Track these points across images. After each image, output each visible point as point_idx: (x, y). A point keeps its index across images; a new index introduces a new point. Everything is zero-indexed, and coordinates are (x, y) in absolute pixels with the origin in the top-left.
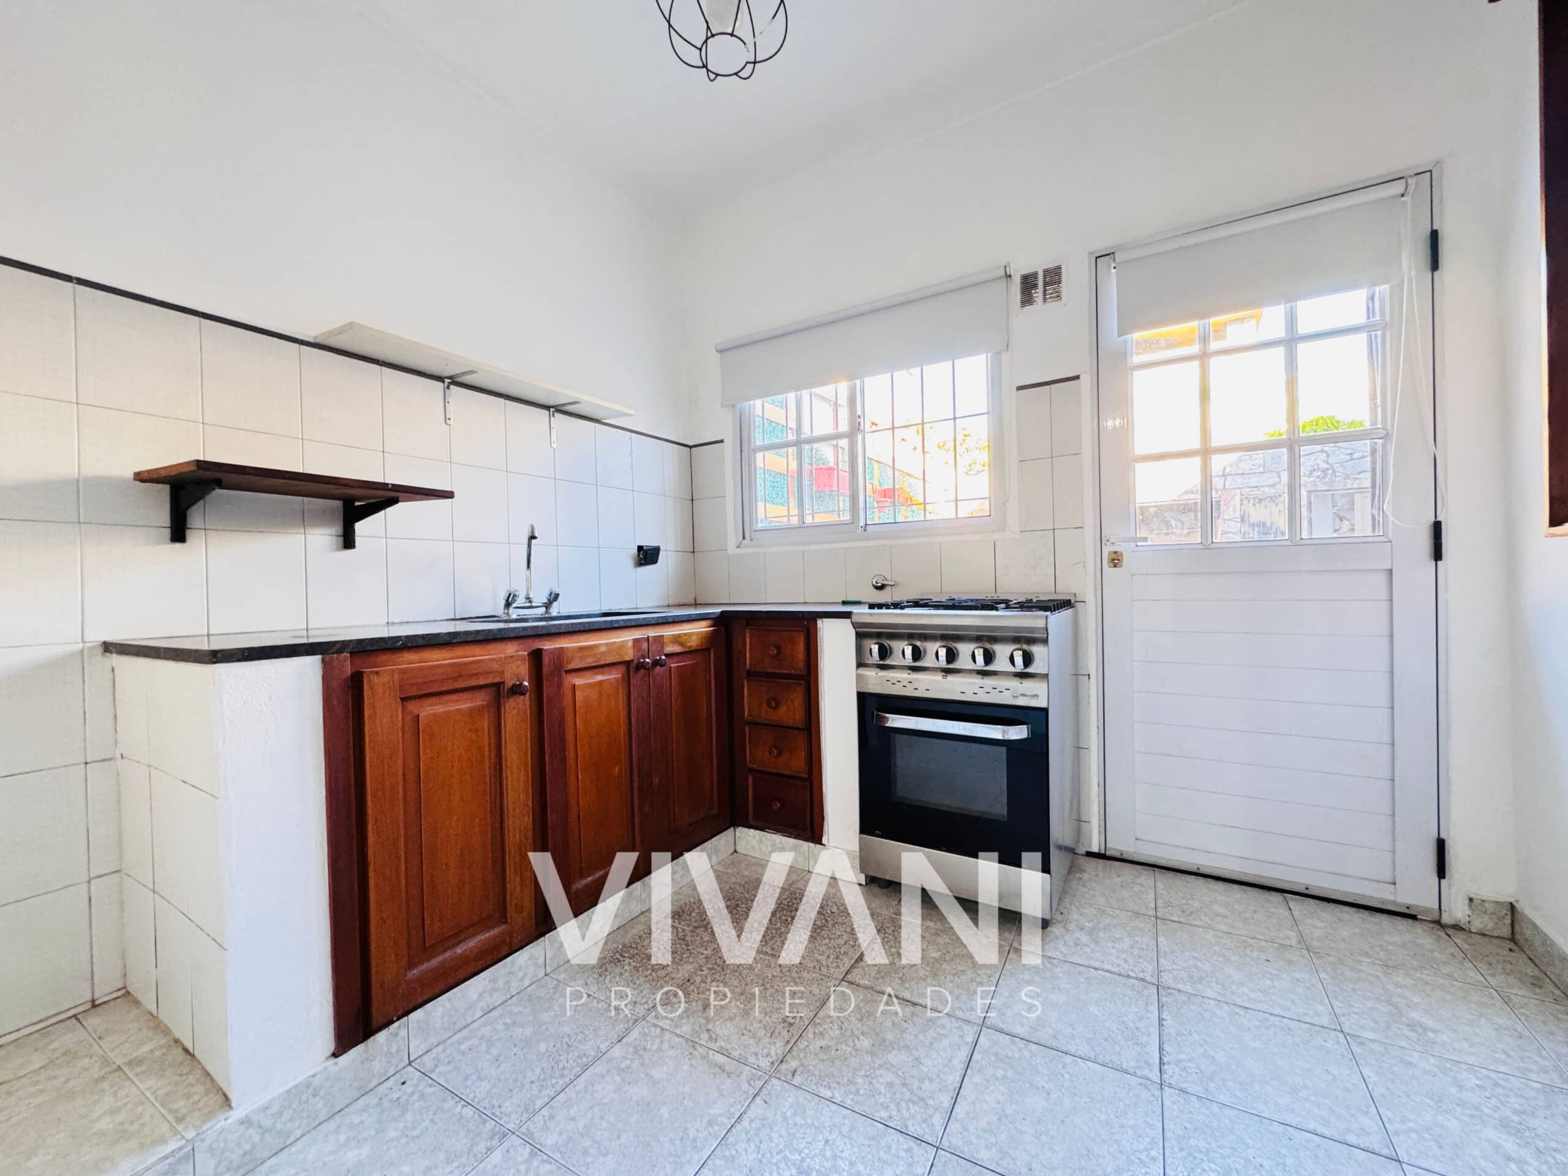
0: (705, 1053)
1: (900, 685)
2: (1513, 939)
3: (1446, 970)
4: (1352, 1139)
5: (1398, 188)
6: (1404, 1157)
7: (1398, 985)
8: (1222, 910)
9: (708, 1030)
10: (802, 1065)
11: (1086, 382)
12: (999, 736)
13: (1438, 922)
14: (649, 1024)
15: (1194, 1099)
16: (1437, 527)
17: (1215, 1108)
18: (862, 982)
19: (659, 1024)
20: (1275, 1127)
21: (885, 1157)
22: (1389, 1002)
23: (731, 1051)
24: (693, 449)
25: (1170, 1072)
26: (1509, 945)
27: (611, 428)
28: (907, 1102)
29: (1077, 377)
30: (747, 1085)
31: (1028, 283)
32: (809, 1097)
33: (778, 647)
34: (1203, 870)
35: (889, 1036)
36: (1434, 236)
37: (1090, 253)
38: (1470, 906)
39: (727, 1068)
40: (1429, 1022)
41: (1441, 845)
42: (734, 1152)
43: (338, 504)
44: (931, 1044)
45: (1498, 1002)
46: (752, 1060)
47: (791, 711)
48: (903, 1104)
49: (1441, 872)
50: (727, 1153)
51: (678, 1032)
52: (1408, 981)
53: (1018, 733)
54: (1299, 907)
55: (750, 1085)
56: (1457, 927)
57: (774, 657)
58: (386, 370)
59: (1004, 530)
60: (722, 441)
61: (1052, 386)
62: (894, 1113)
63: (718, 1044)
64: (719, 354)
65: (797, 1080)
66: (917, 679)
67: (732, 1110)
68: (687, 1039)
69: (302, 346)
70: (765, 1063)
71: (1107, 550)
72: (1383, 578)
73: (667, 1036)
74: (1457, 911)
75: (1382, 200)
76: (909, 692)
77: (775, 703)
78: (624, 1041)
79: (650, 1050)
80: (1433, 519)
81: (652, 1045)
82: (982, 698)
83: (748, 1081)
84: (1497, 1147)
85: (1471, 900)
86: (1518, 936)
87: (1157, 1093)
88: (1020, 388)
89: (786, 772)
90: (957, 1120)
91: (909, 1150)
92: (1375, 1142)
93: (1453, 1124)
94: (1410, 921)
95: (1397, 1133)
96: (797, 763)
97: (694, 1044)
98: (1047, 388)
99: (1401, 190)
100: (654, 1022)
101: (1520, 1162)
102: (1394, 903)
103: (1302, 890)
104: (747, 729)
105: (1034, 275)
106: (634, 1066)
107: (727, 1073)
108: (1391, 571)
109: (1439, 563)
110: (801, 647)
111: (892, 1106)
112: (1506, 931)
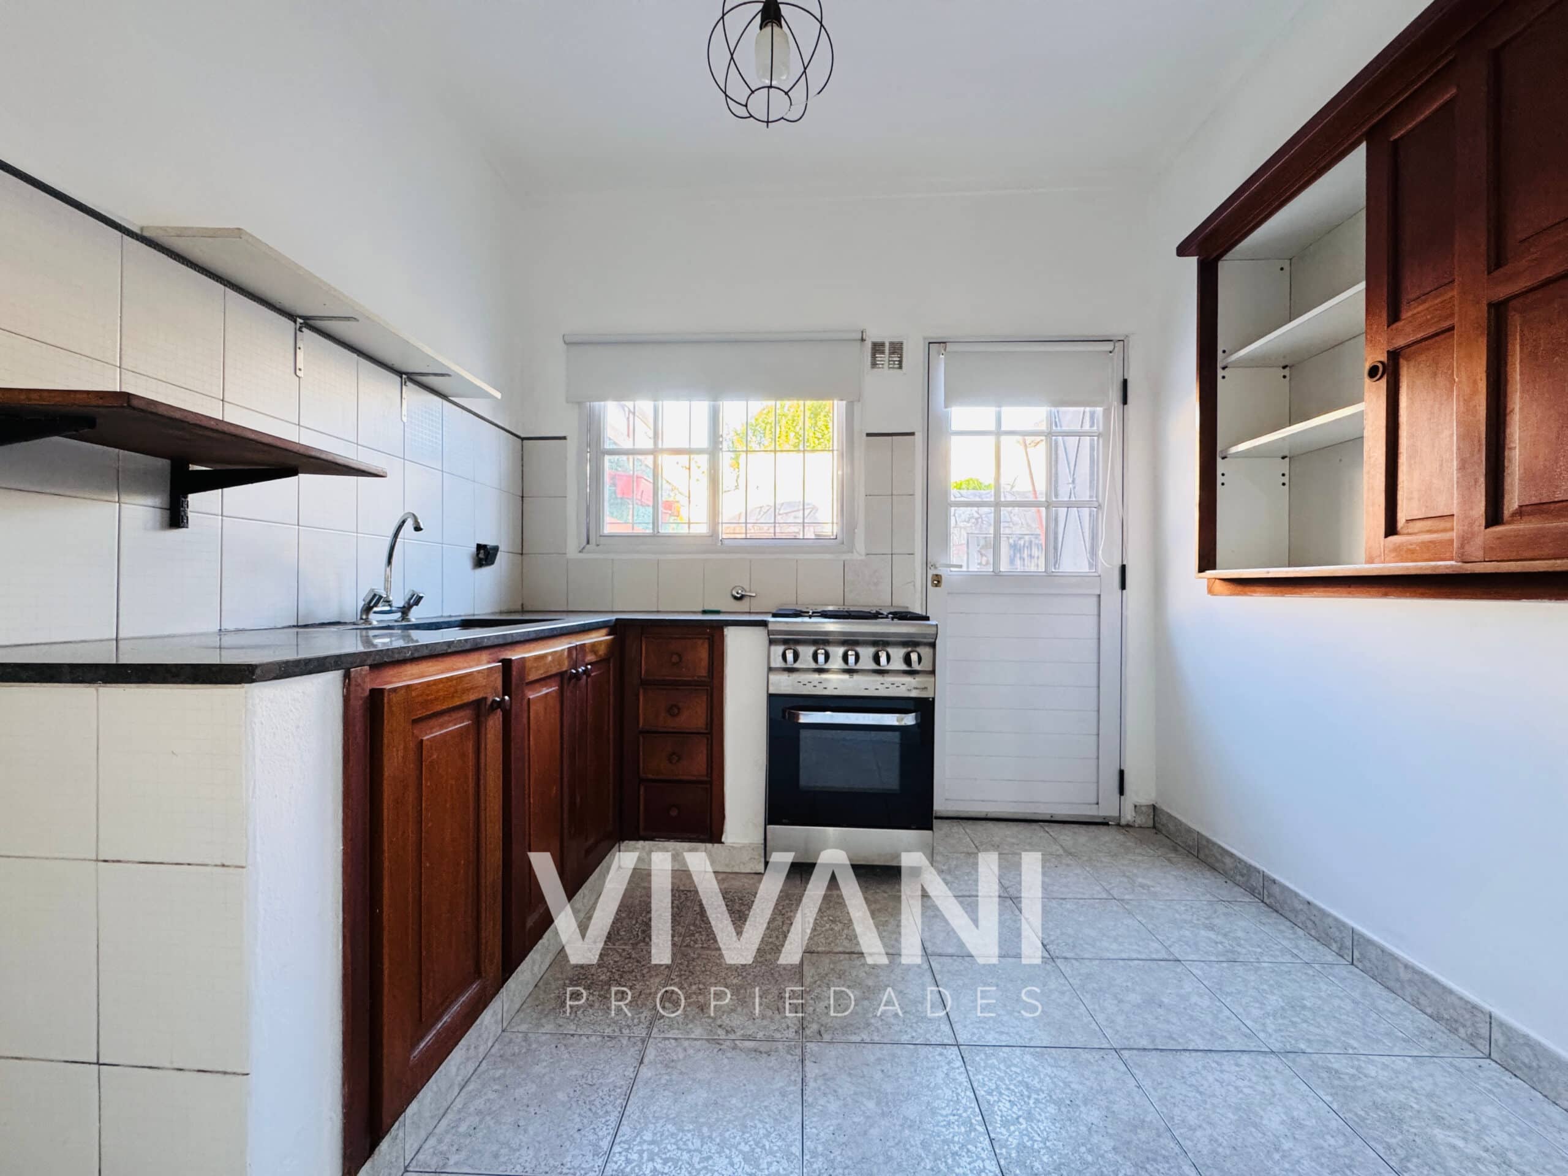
0: (733, 1045)
1: (812, 685)
2: (1154, 827)
3: (1137, 851)
4: (1154, 956)
5: (1109, 347)
6: (1180, 959)
7: (1123, 865)
8: (1014, 840)
9: (720, 1026)
10: (822, 1025)
11: (919, 438)
12: (896, 723)
13: (1118, 825)
14: (658, 1040)
15: (1074, 961)
16: (1123, 568)
17: (1087, 962)
18: (819, 949)
19: (667, 1036)
20: (1121, 963)
21: (930, 1065)
22: (1124, 876)
23: (754, 1035)
24: (525, 441)
25: (1052, 949)
26: (1154, 831)
27: (457, 408)
28: (916, 1023)
29: (912, 434)
30: (789, 1056)
31: (877, 348)
32: (845, 1046)
33: (680, 656)
34: (990, 816)
35: (870, 983)
36: (1125, 383)
37: (925, 338)
38: (1136, 812)
39: (761, 1049)
40: (1149, 883)
41: (1122, 773)
42: (820, 1107)
43: (163, 464)
44: (903, 978)
45: (1167, 863)
46: (778, 1036)
47: (693, 717)
48: (914, 1025)
49: (1121, 791)
50: (815, 1111)
51: (693, 1036)
52: (1126, 862)
53: (909, 720)
54: (1054, 831)
55: (792, 1055)
56: (1128, 826)
57: (674, 664)
58: (232, 294)
59: (852, 552)
60: (564, 438)
61: (894, 437)
62: (914, 1034)
63: (738, 1034)
64: (565, 347)
65: (827, 1037)
66: (826, 680)
67: (793, 1078)
68: (707, 1040)
69: (125, 237)
70: (791, 1034)
71: (931, 573)
72: (1095, 599)
73: (686, 1043)
74: (1129, 816)
75: (1098, 352)
76: (819, 691)
77: (674, 710)
78: (646, 1060)
79: (679, 1060)
80: (1120, 563)
81: (677, 1054)
82: (883, 692)
83: (788, 1053)
84: (1209, 938)
85: (1135, 806)
86: (1157, 825)
87: (1053, 964)
88: (868, 435)
89: (685, 778)
90: (956, 1022)
91: (941, 1054)
92: (1163, 954)
93: (1187, 933)
94: (1105, 827)
95: (1170, 946)
96: (697, 766)
97: (717, 1042)
98: (890, 438)
99: (1111, 348)
100: (662, 1035)
101: (1221, 943)
102: (1099, 817)
103: (1048, 818)
104: (641, 739)
105: (883, 344)
106: (674, 1077)
107: (766, 1053)
108: (1099, 596)
109: (1124, 591)
110: (703, 653)
111: (909, 1030)
112: (1151, 823)
